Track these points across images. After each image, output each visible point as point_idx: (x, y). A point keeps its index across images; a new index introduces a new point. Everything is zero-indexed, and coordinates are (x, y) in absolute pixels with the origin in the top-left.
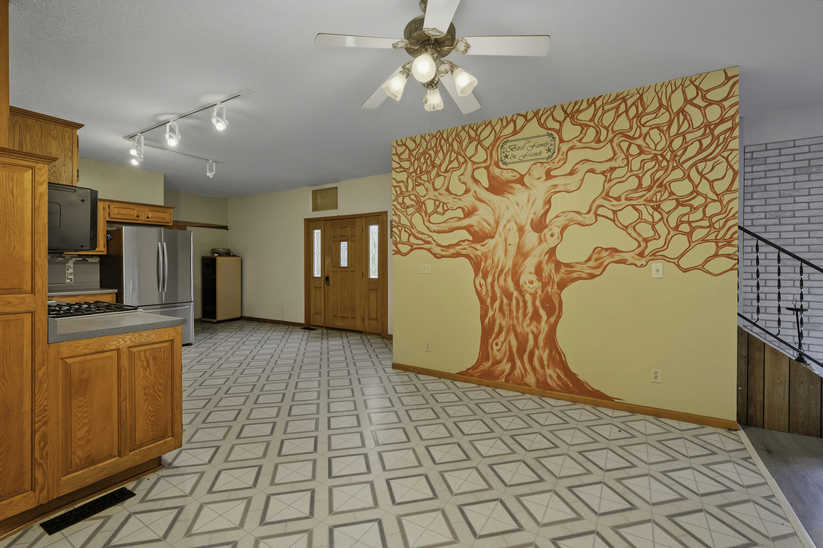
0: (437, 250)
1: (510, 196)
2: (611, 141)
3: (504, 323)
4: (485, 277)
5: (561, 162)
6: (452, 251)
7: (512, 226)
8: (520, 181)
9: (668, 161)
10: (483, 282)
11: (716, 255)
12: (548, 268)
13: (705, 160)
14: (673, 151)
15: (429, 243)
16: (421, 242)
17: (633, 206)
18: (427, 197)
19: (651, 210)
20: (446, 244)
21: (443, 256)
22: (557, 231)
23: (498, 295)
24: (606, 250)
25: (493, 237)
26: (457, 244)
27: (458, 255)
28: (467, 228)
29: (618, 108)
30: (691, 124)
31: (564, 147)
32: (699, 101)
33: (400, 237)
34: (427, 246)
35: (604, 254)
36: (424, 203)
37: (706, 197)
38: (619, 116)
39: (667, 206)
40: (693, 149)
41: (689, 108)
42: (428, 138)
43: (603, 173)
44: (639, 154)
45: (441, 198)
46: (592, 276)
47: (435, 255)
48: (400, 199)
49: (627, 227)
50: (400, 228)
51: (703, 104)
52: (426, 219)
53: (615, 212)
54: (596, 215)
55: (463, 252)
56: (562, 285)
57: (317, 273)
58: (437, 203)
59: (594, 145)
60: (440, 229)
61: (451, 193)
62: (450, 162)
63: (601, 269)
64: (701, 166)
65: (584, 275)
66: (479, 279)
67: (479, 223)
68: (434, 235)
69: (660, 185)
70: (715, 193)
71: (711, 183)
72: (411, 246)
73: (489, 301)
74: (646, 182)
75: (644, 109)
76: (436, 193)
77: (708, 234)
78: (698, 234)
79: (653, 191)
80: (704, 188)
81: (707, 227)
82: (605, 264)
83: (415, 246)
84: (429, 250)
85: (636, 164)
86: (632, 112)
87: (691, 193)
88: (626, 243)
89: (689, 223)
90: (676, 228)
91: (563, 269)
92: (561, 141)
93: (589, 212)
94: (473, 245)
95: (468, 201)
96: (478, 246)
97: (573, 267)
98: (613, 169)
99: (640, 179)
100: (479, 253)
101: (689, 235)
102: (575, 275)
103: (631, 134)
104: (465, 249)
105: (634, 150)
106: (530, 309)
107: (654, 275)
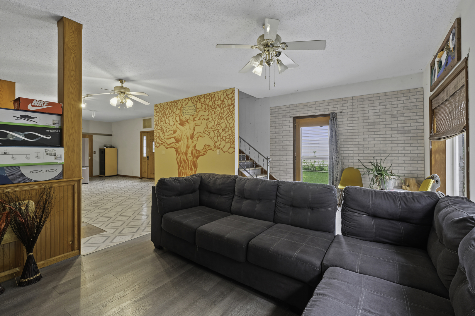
0: (166, 145)
1: (184, 126)
2: (208, 109)
3: (184, 172)
4: (179, 155)
5: (197, 116)
6: (170, 146)
7: (185, 137)
8: (187, 121)
9: (220, 117)
10: (178, 157)
11: (231, 147)
12: (194, 152)
13: (228, 117)
14: (221, 113)
15: (164, 143)
16: (162, 143)
17: (213, 131)
18: (164, 126)
19: (217, 132)
20: (169, 144)
21: (168, 148)
22: (196, 139)
23: (182, 162)
24: (207, 145)
25: (181, 141)
26: (172, 143)
27: (172, 147)
28: (174, 138)
29: (209, 98)
30: (225, 105)
31: (198, 110)
32: (227, 98)
33: (156, 141)
34: (164, 144)
35: (207, 147)
36: (163, 128)
37: (228, 129)
38: (210, 101)
39: (221, 131)
40: (226, 113)
41: (225, 100)
42: (164, 104)
43: (206, 120)
44: (214, 114)
45: (167, 127)
46: (204, 154)
47: (166, 147)
48: (157, 126)
49: (212, 138)
50: (156, 137)
51: (228, 99)
52: (163, 134)
53: (209, 133)
54: (205, 134)
55: (173, 146)
56: (197, 158)
57: (145, 155)
58: (166, 128)
59: (204, 110)
60: (167, 138)
61: (170, 125)
62: (170, 114)
63: (206, 152)
64: (227, 118)
65: (202, 154)
66: (177, 156)
67: (177, 136)
68: (166, 140)
69: (219, 125)
70: (230, 127)
71: (229, 124)
72: (160, 144)
73: (180, 163)
74: (216, 123)
75: (215, 99)
76: (166, 125)
77: (229, 141)
78: (227, 140)
79: (217, 126)
80: (228, 126)
81: (229, 138)
82: (207, 150)
83: (161, 144)
84: (164, 145)
85: (214, 116)
86: (213, 100)
87: (225, 127)
88: (212, 144)
89: (225, 137)
90: (222, 139)
91: (198, 152)
92: (197, 108)
93: (203, 133)
94: (176, 144)
95: (174, 128)
96: (177, 144)
97: (200, 151)
98: (209, 118)
99: (215, 122)
100: (177, 147)
101: (225, 140)
102: (200, 154)
103: (212, 107)
104: (174, 145)
105: (213, 113)
106: (190, 166)
107: (218, 154)
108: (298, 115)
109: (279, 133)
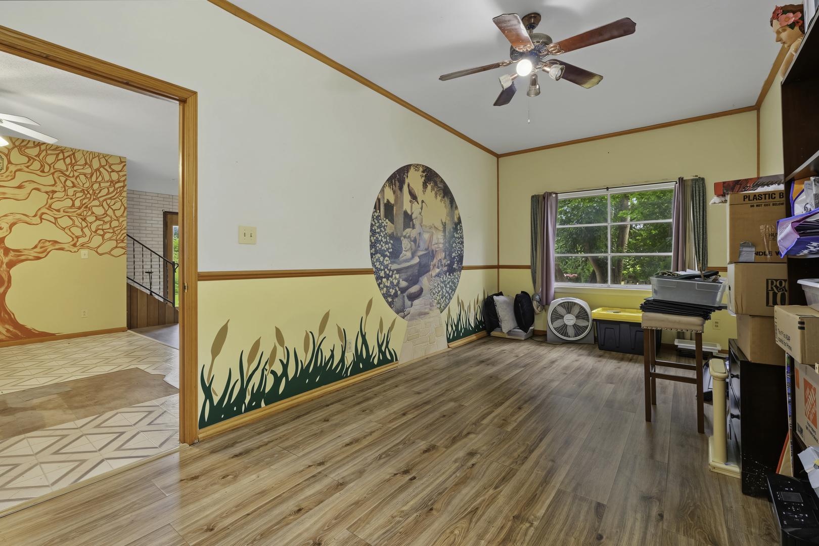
2: (53, 174)
5: (10, 178)
9: (91, 195)
11: (116, 247)
13: (110, 198)
14: (93, 190)
17: (69, 216)
19: (81, 221)
22: (6, 225)
24: (49, 241)
29: (58, 155)
30: (103, 178)
31: (12, 168)
32: (107, 167)
35: (48, 244)
37: (111, 218)
38: (58, 160)
39: (91, 219)
40: (105, 192)
41: (102, 169)
43: (47, 192)
44: (73, 187)
46: (38, 258)
49: (64, 228)
51: (110, 170)
53: (56, 219)
54: (41, 219)
56: (11, 265)
59: (38, 172)
63: (45, 254)
64: (109, 201)
65: (30, 258)
69: (86, 207)
70: (116, 216)
71: (114, 211)
74: (77, 203)
75: (76, 162)
77: (112, 237)
78: (107, 236)
79: (81, 210)
80: (110, 212)
81: (112, 233)
82: (48, 250)
85: (70, 192)
86: (68, 161)
87: (104, 214)
88: (63, 238)
89: (103, 230)
90: (96, 232)
91: (12, 253)
92: (9, 162)
93: (35, 216)
97: (21, 252)
98: (54, 192)
99: (73, 202)
101: (103, 236)
102: (23, 258)
103: (67, 173)
105: (69, 183)
107: (83, 257)
108: (171, 210)
109: (140, 230)
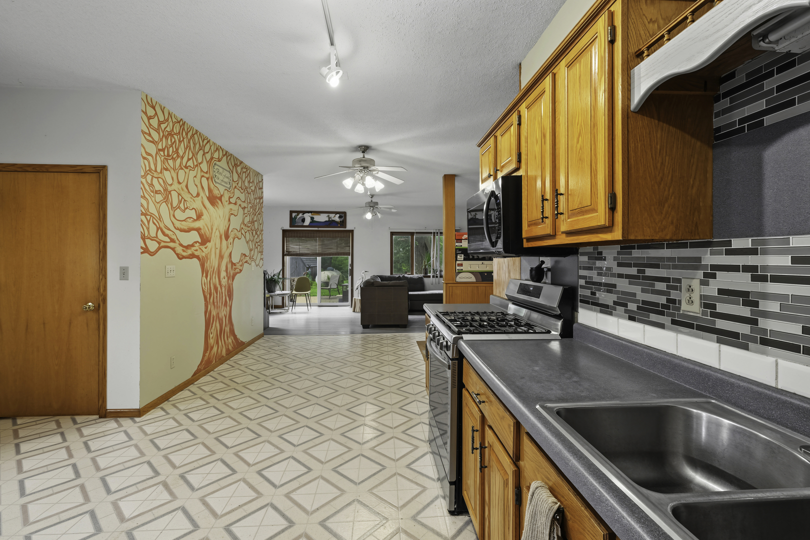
0: (179, 250)
1: (216, 207)
2: (244, 191)
3: (215, 315)
4: (206, 277)
5: (233, 194)
6: (189, 252)
7: (217, 233)
8: (220, 198)
9: (254, 211)
10: (205, 280)
11: (261, 259)
12: (229, 266)
13: (259, 213)
14: (255, 206)
15: (172, 241)
16: (167, 239)
17: (249, 231)
18: (173, 187)
19: (252, 235)
20: (186, 245)
21: (184, 257)
23: (212, 291)
25: (210, 241)
26: (192, 245)
27: (192, 256)
28: (198, 230)
29: (245, 172)
30: (257, 195)
31: (234, 184)
32: (258, 185)
33: (148, 229)
34: (172, 245)
35: (243, 257)
36: (170, 192)
37: (259, 232)
38: (246, 177)
39: (254, 233)
40: (258, 207)
45: (182, 192)
47: (178, 255)
48: (149, 178)
49: (247, 242)
50: (148, 217)
51: (259, 187)
52: (172, 212)
53: (245, 232)
54: (242, 234)
55: (196, 253)
58: (180, 198)
59: (241, 189)
60: (182, 227)
61: (189, 192)
62: (189, 160)
63: (242, 266)
64: (259, 216)
66: (204, 278)
67: (204, 227)
68: (177, 232)
69: (253, 222)
72: (159, 243)
73: (208, 296)
74: (251, 220)
75: (250, 179)
76: (180, 186)
77: (260, 249)
79: (252, 225)
80: (259, 227)
81: (259, 246)
82: (243, 263)
83: (163, 244)
84: (173, 249)
87: (257, 229)
89: (257, 243)
90: (255, 245)
91: (233, 267)
92: (233, 180)
93: (240, 231)
94: (201, 247)
95: (197, 204)
96: (203, 247)
97: (236, 265)
99: (250, 216)
100: (204, 255)
101: (257, 248)
102: (237, 271)
104: (196, 250)
106: (224, 297)
